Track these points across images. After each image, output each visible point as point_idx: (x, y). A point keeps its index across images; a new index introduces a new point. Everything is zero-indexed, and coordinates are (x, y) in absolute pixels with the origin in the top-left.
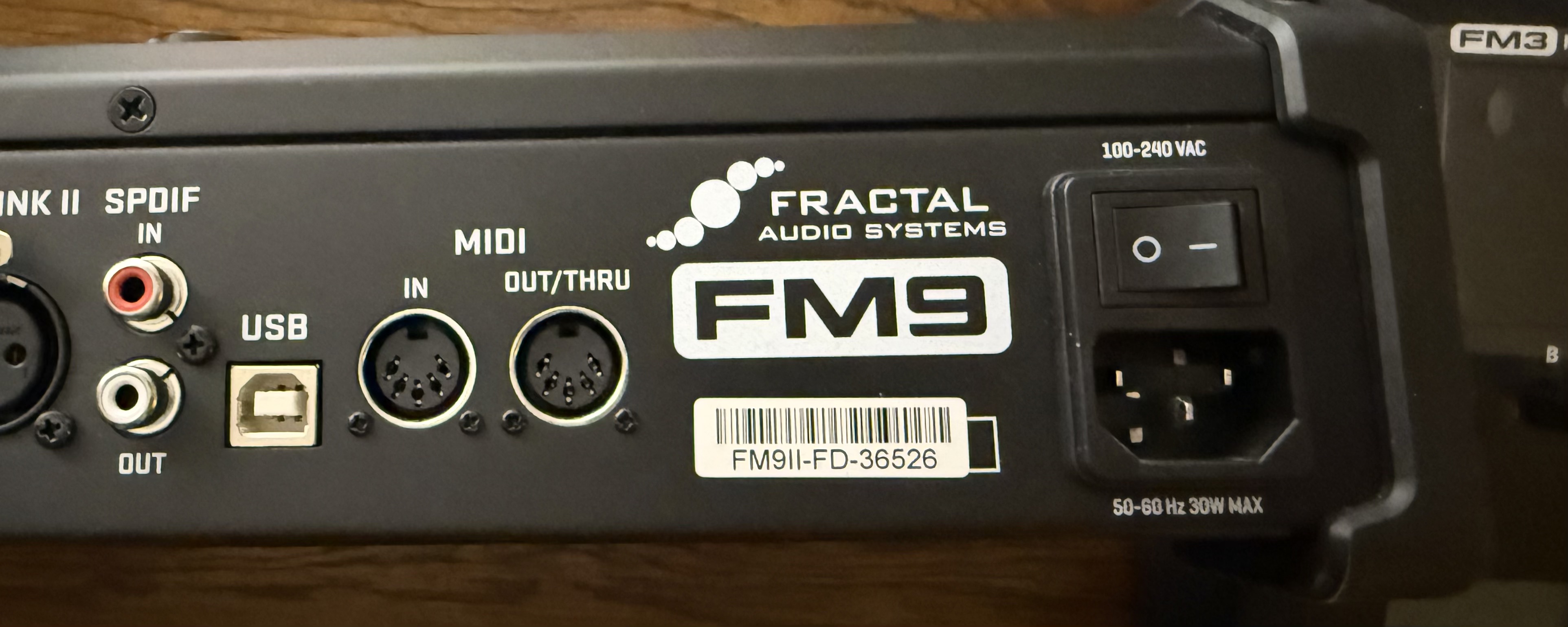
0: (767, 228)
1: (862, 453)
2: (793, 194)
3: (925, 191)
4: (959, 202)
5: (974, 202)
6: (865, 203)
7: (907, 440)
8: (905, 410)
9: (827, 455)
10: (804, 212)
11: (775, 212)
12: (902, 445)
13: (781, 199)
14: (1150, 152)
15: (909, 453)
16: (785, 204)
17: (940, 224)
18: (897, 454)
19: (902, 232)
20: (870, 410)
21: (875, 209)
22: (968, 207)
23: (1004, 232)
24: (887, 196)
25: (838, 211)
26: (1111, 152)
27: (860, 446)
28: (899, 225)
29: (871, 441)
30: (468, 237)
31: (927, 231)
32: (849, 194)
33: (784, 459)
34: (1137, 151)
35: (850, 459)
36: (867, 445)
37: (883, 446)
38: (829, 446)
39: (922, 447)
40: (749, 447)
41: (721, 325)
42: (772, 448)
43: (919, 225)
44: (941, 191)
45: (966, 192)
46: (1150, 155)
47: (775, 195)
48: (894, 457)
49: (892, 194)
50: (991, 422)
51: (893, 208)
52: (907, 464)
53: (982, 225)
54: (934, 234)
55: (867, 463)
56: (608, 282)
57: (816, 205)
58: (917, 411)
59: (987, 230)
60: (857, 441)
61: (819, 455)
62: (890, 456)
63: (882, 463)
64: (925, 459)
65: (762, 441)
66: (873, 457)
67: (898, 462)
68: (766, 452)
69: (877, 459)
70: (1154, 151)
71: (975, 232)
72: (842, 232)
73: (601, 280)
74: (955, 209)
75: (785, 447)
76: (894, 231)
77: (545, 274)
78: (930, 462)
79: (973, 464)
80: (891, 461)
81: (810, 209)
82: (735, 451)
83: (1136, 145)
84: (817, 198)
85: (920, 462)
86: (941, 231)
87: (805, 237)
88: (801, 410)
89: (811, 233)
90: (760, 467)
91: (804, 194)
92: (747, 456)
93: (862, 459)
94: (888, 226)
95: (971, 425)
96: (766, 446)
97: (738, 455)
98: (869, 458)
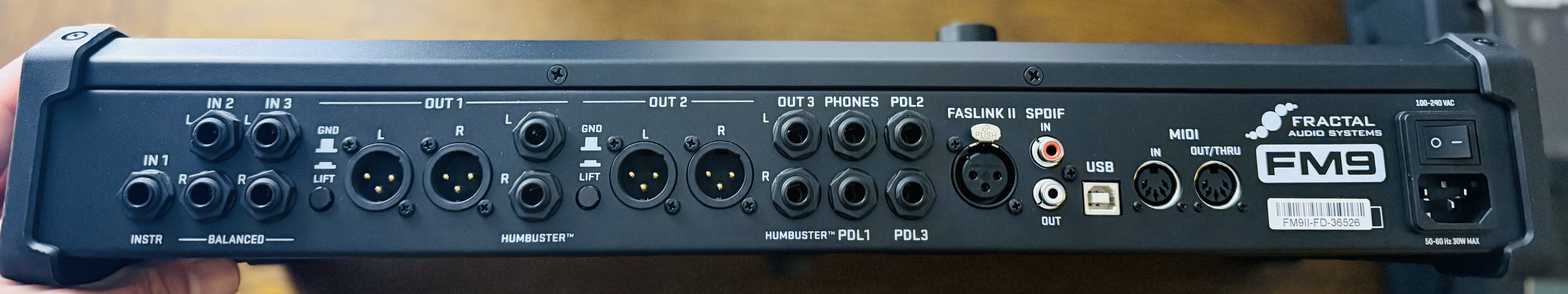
0: (1292, 131)
1: (1332, 220)
2: (1301, 118)
3: (1351, 117)
4: (1363, 121)
5: (1370, 123)
6: (1329, 122)
7: (1348, 215)
8: (1347, 203)
9: (1319, 221)
10: (1306, 125)
11: (1295, 125)
12: (1346, 217)
13: (1297, 120)
14: (1434, 104)
15: (1349, 220)
16: (1298, 122)
17: (1357, 131)
18: (1345, 220)
19: (1343, 133)
20: (1334, 204)
21: (1332, 125)
22: (1367, 124)
23: (1381, 134)
24: (1337, 119)
25: (1318, 125)
26: (1419, 104)
27: (1331, 217)
28: (1342, 131)
29: (1335, 215)
30: (1175, 132)
31: (1352, 133)
32: (1322, 118)
33: (1303, 223)
34: (1429, 103)
35: (1328, 222)
36: (1334, 217)
37: (1340, 217)
38: (1320, 217)
39: (1354, 218)
40: (1289, 218)
41: (1276, 169)
42: (1298, 218)
43: (1349, 131)
44: (1357, 118)
45: (1366, 118)
46: (1434, 105)
47: (1294, 118)
48: (1344, 222)
49: (1338, 118)
50: (1379, 209)
51: (1339, 124)
52: (1349, 224)
53: (1372, 131)
54: (1355, 135)
55: (1334, 224)
56: (1232, 151)
57: (1310, 122)
58: (1352, 204)
59: (1375, 133)
60: (1330, 215)
61: (1316, 221)
62: (1342, 221)
63: (1340, 224)
64: (1355, 222)
65: (1294, 215)
66: (1336, 222)
67: (1346, 224)
68: (1296, 220)
69: (1338, 222)
70: (1435, 104)
71: (1370, 134)
72: (1320, 133)
73: (1229, 151)
74: (1362, 125)
75: (1303, 218)
76: (1340, 133)
77: (1207, 148)
78: (1357, 224)
79: (1373, 225)
80: (1343, 223)
81: (1308, 124)
82: (1284, 219)
83: (1429, 101)
84: (1310, 120)
85: (1353, 224)
86: (1357, 133)
87: (1306, 135)
88: (1308, 203)
89: (1309, 133)
90: (1294, 225)
91: (1305, 118)
92: (1289, 221)
93: (1332, 222)
94: (1337, 131)
95: (1372, 209)
96: (1296, 217)
97: (1286, 221)
98: (1334, 222)
